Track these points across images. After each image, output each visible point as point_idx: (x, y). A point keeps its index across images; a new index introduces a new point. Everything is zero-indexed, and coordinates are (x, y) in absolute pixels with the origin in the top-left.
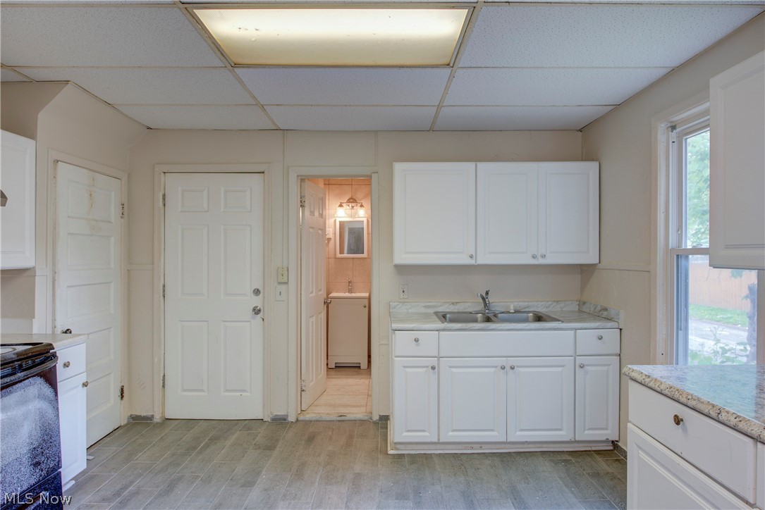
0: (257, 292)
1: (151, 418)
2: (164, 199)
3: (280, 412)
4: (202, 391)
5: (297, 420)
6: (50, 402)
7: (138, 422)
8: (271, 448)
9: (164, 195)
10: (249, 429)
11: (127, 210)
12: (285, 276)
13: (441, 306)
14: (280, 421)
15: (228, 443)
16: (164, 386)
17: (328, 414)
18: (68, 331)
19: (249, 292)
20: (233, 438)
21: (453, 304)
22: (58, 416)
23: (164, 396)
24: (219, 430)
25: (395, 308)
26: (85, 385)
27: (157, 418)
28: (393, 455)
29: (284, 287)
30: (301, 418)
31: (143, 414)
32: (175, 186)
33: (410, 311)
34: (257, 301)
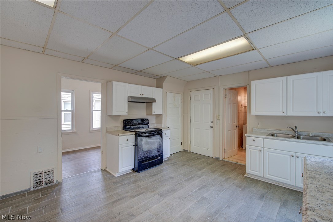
0: (212, 122)
1: (187, 151)
2: (190, 98)
3: (218, 157)
4: (198, 146)
5: (223, 160)
6: (161, 140)
7: (185, 151)
8: (210, 164)
9: (190, 97)
10: (208, 159)
11: (183, 101)
12: (219, 118)
13: (275, 131)
14: (217, 159)
15: (201, 160)
16: (190, 144)
17: (233, 161)
18: (169, 128)
19: (210, 122)
20: (203, 160)
21: (280, 130)
22: (162, 143)
23: (190, 146)
24: (200, 157)
25: (255, 130)
26: (169, 139)
27: (189, 151)
28: (246, 177)
29: (219, 121)
30: (224, 160)
31: (186, 149)
32: (193, 94)
33: (261, 131)
34: (211, 124)
